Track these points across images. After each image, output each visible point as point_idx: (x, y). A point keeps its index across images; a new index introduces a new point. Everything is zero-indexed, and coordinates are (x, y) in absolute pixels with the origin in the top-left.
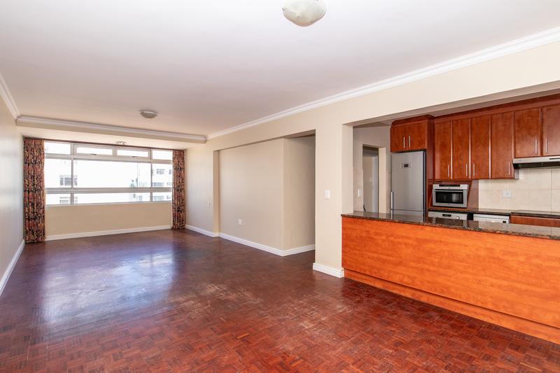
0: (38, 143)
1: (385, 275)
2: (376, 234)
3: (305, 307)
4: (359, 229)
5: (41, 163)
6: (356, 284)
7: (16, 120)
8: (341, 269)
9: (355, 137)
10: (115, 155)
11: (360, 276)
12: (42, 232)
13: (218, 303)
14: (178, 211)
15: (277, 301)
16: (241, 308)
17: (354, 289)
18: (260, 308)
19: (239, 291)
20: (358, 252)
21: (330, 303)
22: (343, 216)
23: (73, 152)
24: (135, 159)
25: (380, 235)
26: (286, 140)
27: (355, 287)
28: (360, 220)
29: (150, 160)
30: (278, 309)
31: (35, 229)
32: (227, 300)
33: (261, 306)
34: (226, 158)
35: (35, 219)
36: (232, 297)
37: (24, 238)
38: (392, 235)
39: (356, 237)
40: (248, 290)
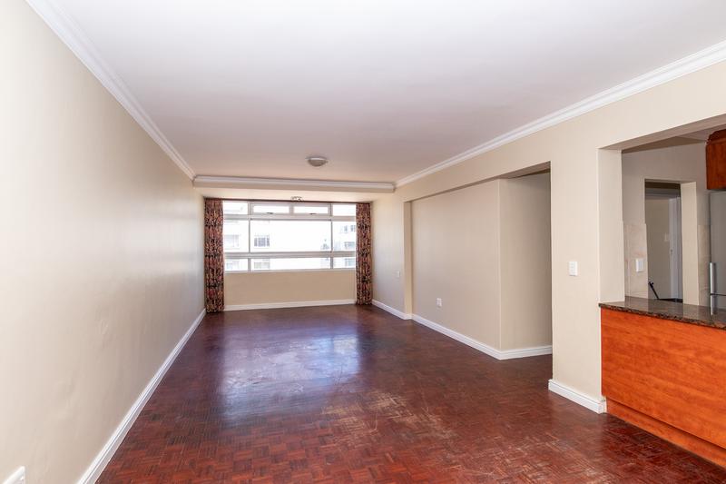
0: (217, 203)
1: (694, 426)
2: (672, 345)
3: (525, 461)
4: (637, 333)
5: (221, 225)
6: (630, 431)
7: (193, 181)
8: (602, 398)
9: (627, 169)
10: (292, 213)
11: (638, 417)
12: (220, 302)
13: (389, 427)
14: (363, 282)
15: (478, 441)
16: (419, 441)
17: (624, 441)
18: (448, 448)
19: (424, 413)
20: (633, 373)
21: (573, 462)
22: (603, 306)
23: (250, 212)
24: (313, 217)
25: (681, 348)
26: (504, 182)
27: (627, 438)
28: (637, 317)
29: (330, 218)
30: (478, 455)
31: (214, 297)
32: (402, 425)
33: (451, 443)
34: (421, 211)
35: (215, 286)
36: (410, 420)
37: (206, 306)
38: (709, 352)
39: (630, 346)
40: (436, 412)
